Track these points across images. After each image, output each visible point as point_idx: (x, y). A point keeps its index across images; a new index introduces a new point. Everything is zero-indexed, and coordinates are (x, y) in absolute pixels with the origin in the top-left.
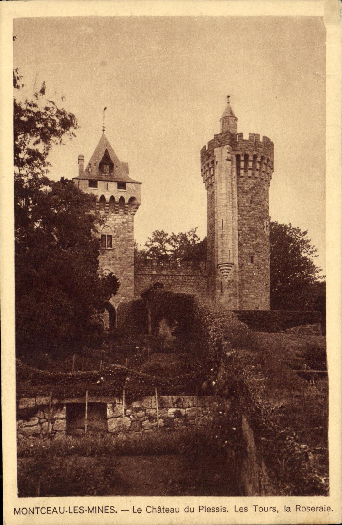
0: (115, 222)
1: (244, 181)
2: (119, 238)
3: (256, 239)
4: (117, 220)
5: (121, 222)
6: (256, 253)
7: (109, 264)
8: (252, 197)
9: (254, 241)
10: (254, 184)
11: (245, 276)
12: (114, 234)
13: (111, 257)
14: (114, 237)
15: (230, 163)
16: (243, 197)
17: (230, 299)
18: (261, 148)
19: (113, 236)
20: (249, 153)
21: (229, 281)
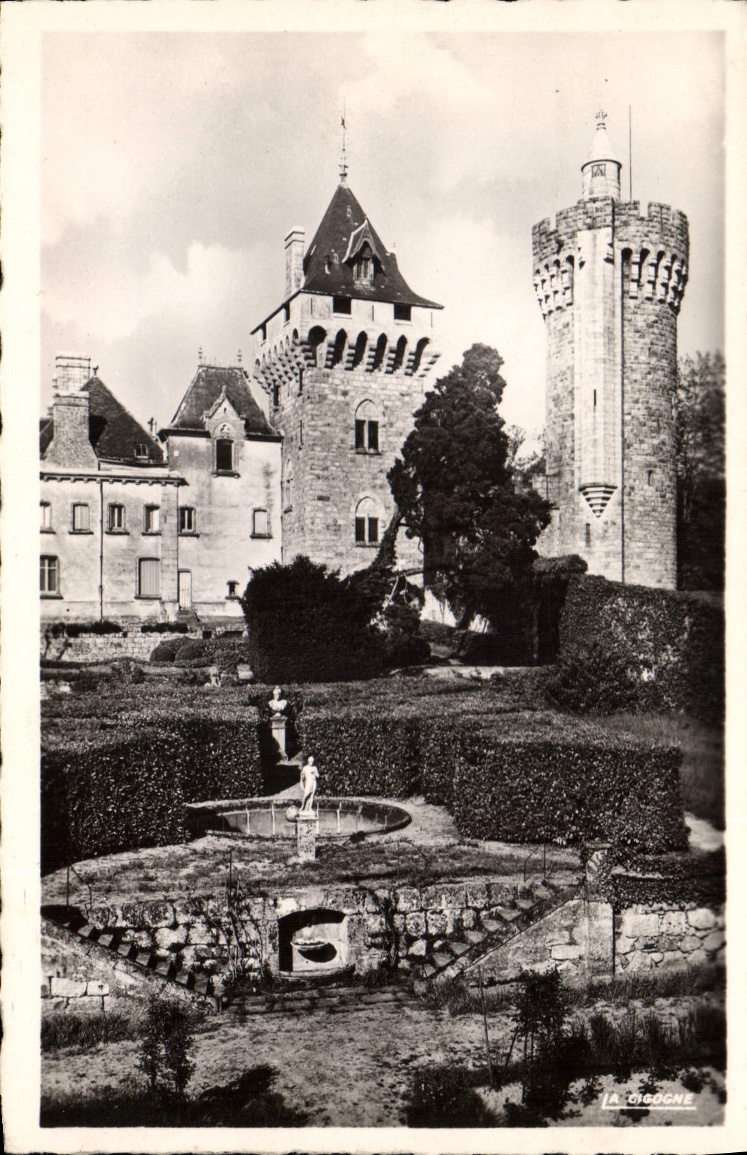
0: (385, 392)
1: (638, 307)
2: (393, 429)
3: (658, 432)
4: (390, 387)
5: (397, 393)
6: (658, 464)
7: (374, 487)
8: (652, 344)
9: (654, 437)
10: (657, 316)
11: (637, 514)
12: (381, 420)
13: (376, 471)
14: (384, 426)
15: (609, 266)
16: (636, 342)
17: (609, 563)
18: (672, 236)
19: (380, 425)
20: (650, 247)
21: (606, 523)
